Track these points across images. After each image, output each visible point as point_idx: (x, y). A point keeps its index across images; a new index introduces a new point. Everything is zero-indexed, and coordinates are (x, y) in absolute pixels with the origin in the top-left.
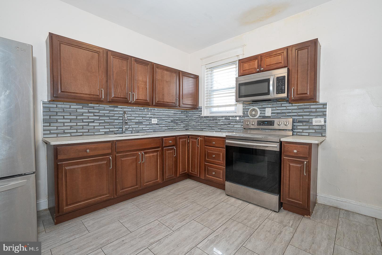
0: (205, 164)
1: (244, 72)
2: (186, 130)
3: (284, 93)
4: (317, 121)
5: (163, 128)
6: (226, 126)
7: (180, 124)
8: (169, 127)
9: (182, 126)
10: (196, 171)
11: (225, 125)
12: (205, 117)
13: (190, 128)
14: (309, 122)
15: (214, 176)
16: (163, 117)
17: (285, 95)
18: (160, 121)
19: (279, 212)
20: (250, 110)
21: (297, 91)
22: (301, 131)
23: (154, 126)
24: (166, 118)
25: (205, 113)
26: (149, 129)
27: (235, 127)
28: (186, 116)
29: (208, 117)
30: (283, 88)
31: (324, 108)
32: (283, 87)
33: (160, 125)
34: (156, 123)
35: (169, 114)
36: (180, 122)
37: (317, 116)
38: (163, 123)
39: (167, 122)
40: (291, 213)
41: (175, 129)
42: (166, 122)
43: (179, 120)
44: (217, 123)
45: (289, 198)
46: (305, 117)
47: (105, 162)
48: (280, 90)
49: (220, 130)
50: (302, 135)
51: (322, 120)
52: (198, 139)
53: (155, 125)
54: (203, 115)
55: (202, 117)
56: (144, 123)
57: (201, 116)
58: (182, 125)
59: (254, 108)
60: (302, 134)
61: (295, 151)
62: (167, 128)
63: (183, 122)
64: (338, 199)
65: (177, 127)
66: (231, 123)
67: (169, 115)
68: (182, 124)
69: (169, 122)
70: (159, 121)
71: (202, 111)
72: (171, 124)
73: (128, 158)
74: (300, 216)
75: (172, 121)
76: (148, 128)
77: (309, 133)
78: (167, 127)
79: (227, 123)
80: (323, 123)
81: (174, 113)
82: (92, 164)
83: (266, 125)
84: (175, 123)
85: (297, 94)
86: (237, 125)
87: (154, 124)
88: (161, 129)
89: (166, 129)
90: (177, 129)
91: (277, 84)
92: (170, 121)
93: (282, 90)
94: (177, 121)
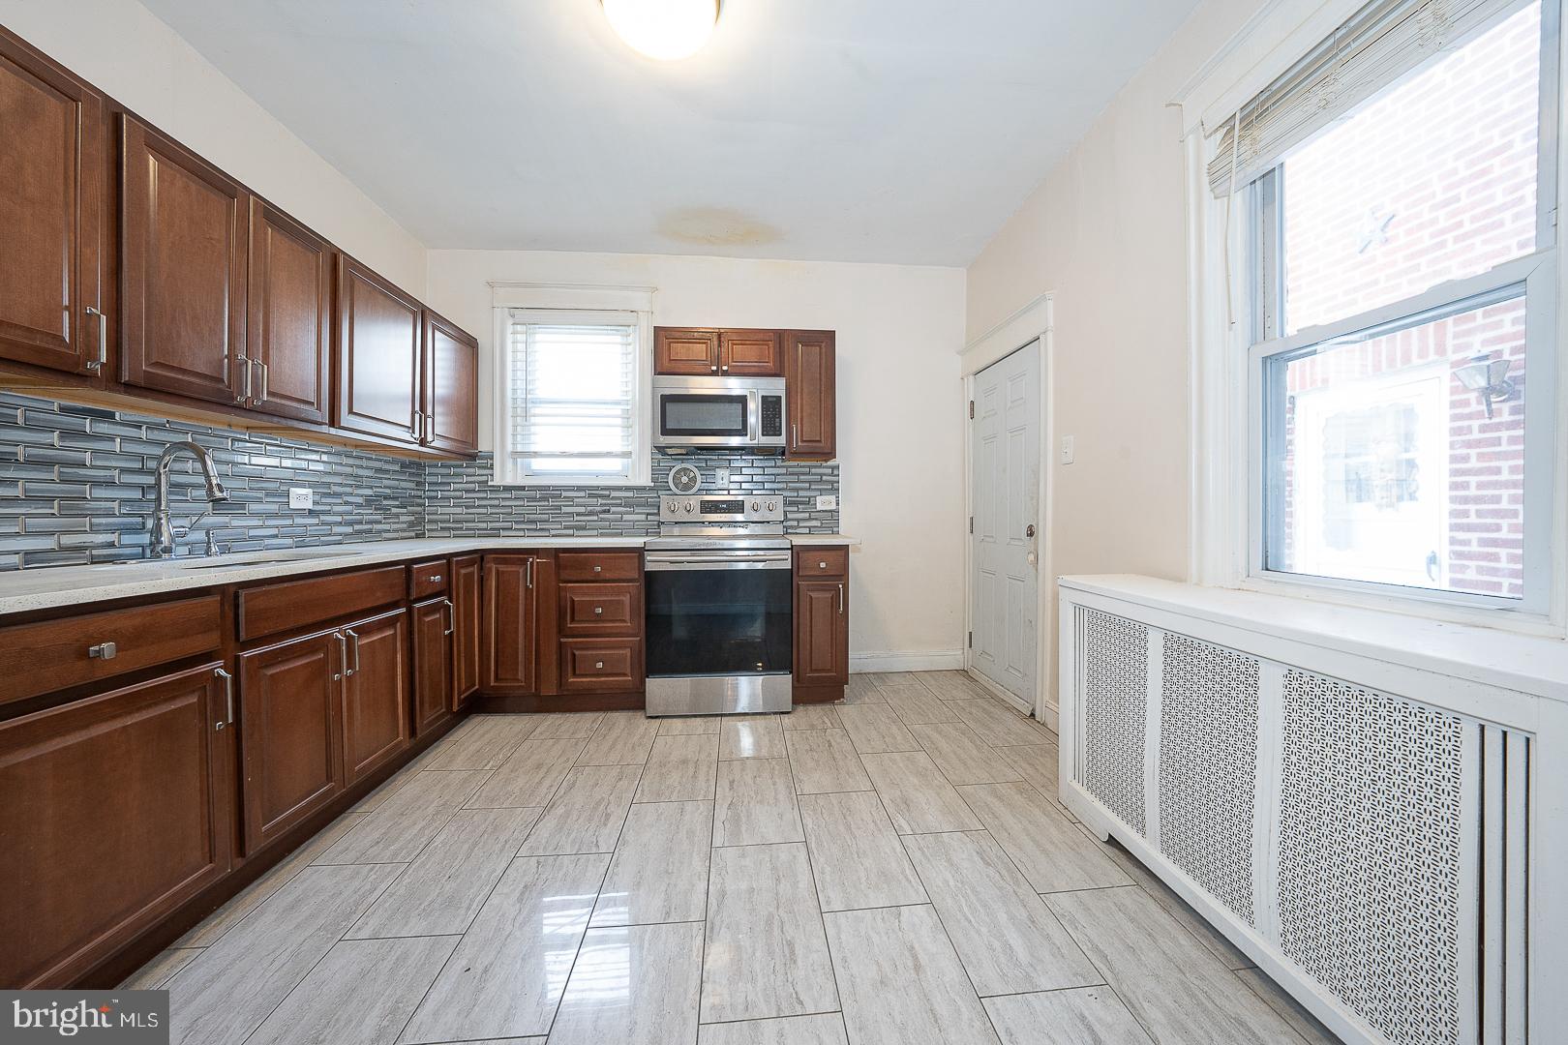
0: (561, 645)
1: (673, 364)
2: (418, 536)
3: (780, 435)
4: (824, 502)
5: (337, 529)
6: (595, 518)
7: (397, 515)
8: (357, 527)
9: (402, 523)
10: (521, 675)
11: (591, 514)
12: (508, 489)
13: (432, 530)
14: (809, 502)
15: (599, 674)
16: (335, 484)
17: (780, 441)
18: (324, 500)
19: (794, 709)
20: (674, 470)
21: (802, 436)
22: (795, 523)
23: (299, 521)
24: (346, 485)
25: (505, 474)
26: (276, 536)
27: (625, 521)
28: (418, 484)
29: (523, 488)
30: (777, 424)
31: (832, 474)
32: (777, 420)
33: (322, 518)
34: (309, 505)
35: (361, 472)
36: (398, 507)
37: (822, 492)
38: (337, 509)
39: (351, 503)
40: (811, 708)
41: (380, 532)
42: (347, 503)
43: (395, 498)
44: (559, 507)
45: (812, 671)
46: (801, 493)
47: (193, 699)
48: (770, 426)
49: (571, 532)
50: (797, 533)
51: (833, 498)
52: (532, 563)
53: (303, 516)
54: (497, 481)
55: (496, 489)
56: (254, 507)
57: (490, 483)
58: (403, 518)
59: (684, 465)
60: (798, 531)
61: (823, 565)
62: (349, 530)
63: (405, 507)
64: (862, 656)
65: (387, 527)
66: (613, 509)
67: (357, 476)
68: (403, 514)
69: (359, 506)
70: (317, 498)
71: (492, 465)
72: (367, 514)
73: (291, 665)
74: (827, 707)
75: (369, 501)
76: (275, 531)
77: (809, 527)
78: (351, 524)
79: (598, 509)
80: (833, 507)
81: (378, 470)
82: (118, 724)
83: (724, 513)
84: (380, 509)
85: (803, 441)
86: (633, 513)
87: (301, 513)
88: (325, 535)
89: (346, 535)
90: (385, 535)
91: (762, 411)
92: (360, 500)
93: (775, 427)
94: (385, 502)
